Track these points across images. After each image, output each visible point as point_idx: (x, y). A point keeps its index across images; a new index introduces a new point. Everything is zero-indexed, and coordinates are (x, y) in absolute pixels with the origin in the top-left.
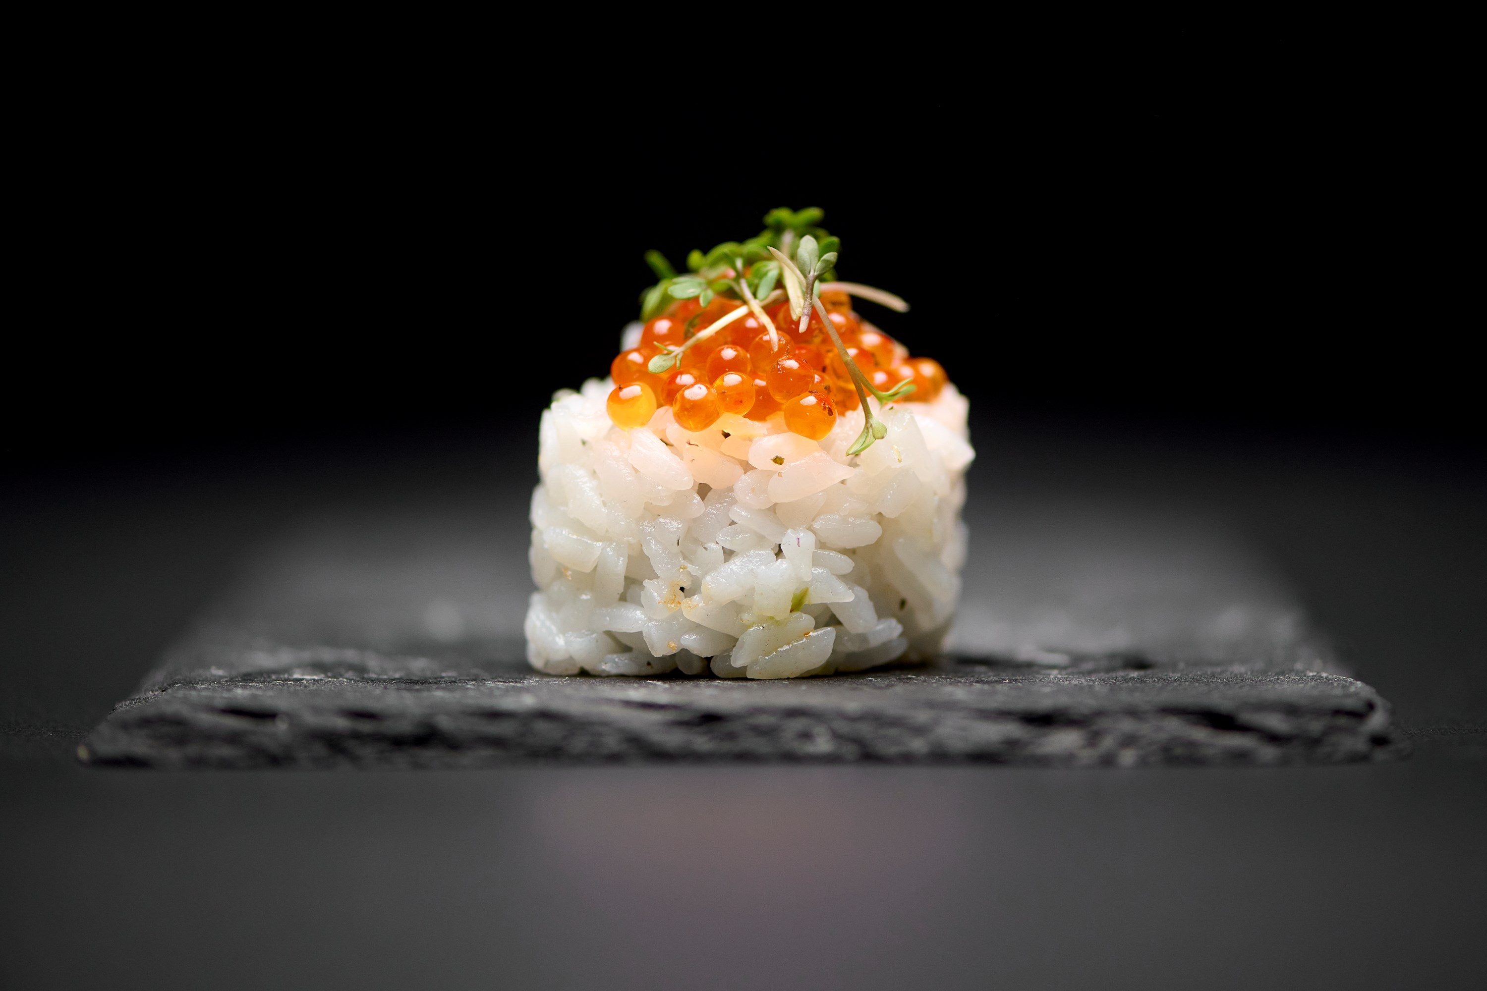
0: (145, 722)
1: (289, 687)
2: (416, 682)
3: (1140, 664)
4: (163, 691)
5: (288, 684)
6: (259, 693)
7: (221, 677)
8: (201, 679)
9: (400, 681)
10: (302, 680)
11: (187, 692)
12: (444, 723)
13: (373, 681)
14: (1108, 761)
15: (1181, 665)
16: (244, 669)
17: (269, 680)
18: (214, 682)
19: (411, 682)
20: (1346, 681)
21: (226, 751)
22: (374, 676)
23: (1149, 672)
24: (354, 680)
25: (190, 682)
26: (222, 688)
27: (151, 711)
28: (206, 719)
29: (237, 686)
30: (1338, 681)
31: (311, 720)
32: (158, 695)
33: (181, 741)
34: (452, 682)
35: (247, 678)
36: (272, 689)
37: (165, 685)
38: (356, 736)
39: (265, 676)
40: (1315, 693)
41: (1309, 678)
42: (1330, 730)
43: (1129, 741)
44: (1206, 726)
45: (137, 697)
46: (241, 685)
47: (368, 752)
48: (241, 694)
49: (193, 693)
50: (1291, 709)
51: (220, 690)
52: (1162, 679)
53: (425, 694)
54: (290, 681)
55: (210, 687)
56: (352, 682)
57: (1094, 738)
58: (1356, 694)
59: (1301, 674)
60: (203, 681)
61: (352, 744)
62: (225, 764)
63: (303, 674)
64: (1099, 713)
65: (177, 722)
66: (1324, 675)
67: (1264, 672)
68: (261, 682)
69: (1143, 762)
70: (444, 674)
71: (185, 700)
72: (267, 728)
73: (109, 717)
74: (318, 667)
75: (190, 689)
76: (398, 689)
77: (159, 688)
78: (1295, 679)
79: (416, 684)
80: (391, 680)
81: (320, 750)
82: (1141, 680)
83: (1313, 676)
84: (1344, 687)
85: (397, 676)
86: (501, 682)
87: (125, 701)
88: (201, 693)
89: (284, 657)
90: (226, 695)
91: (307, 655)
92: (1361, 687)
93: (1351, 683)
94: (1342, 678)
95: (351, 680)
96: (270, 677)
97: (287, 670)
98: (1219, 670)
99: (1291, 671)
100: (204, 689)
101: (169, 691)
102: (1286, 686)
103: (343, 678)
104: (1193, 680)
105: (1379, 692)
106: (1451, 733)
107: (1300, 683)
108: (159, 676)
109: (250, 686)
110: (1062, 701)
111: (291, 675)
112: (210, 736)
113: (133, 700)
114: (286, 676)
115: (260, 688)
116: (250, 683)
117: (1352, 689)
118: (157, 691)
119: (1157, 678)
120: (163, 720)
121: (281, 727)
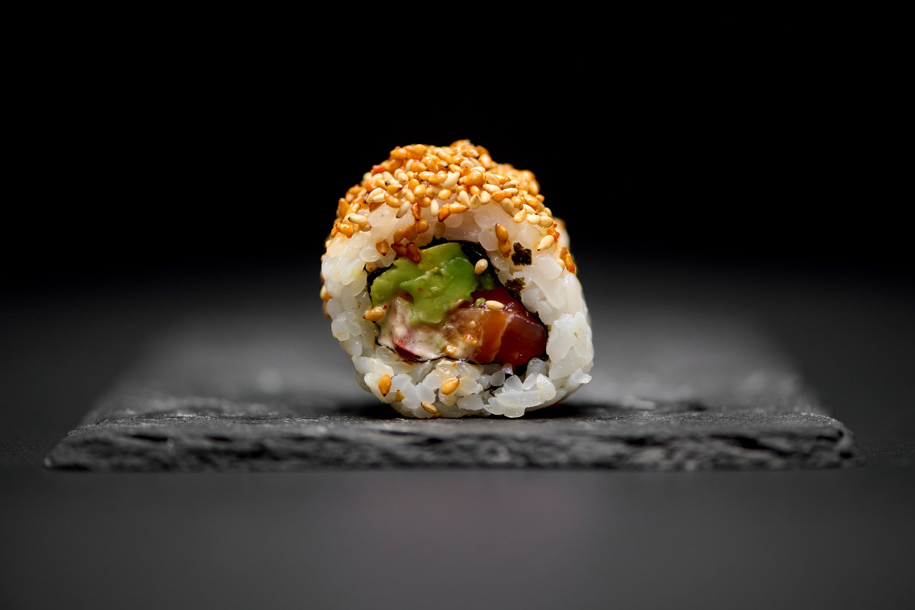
0: (86, 443)
1: (174, 422)
2: (253, 419)
3: (698, 407)
4: (97, 424)
5: (174, 420)
6: (157, 425)
7: (132, 416)
8: (120, 417)
9: (242, 418)
10: (183, 417)
11: (112, 425)
12: (270, 444)
13: (226, 418)
14: (679, 467)
15: (724, 409)
16: (147, 410)
17: (162, 417)
18: (128, 419)
19: (250, 419)
20: (825, 419)
21: (136, 461)
22: (227, 415)
23: (704, 413)
24: (215, 418)
25: (114, 419)
26: (134, 422)
27: (89, 437)
28: (124, 441)
29: (142, 421)
30: (820, 418)
31: (188, 442)
32: (94, 426)
33: (108, 455)
34: (275, 419)
35: (149, 416)
36: (164, 423)
37: (98, 420)
38: (216, 452)
39: (160, 415)
40: (806, 425)
41: (803, 416)
42: (815, 449)
43: (691, 455)
44: (739, 446)
45: (81, 428)
46: (145, 421)
47: (223, 462)
48: (145, 426)
49: (116, 425)
50: (791, 436)
51: (132, 423)
52: (712, 417)
53: (259, 426)
54: (175, 418)
55: (126, 422)
56: (214, 418)
57: (670, 455)
58: (831, 427)
59: (798, 414)
60: (122, 418)
61: (213, 457)
62: (136, 469)
63: (183, 414)
64: (673, 438)
65: (106, 443)
66: (812, 415)
67: (775, 413)
68: (157, 419)
69: (700, 468)
70: (270, 414)
71: (111, 430)
72: (162, 446)
73: (64, 440)
74: (193, 409)
75: (114, 423)
76: (242, 423)
77: (95, 422)
78: (794, 417)
79: (253, 420)
80: (237, 418)
81: (193, 460)
82: (699, 418)
83: (805, 415)
84: (824, 422)
85: (241, 415)
86: (305, 419)
87: (74, 430)
88: (120, 426)
89: (172, 403)
90: (135, 426)
91: (186, 402)
92: (834, 422)
93: (828, 419)
94: (823, 416)
95: (213, 417)
96: (163, 415)
97: (174, 411)
98: (747, 411)
99: (791, 412)
100: (122, 423)
101: (101, 424)
102: (788, 421)
103: (208, 416)
104: (731, 418)
105: (846, 425)
106: (890, 451)
107: (797, 420)
108: (95, 415)
109: (150, 421)
110: (651, 430)
111: (176, 414)
112: (125, 452)
113: (79, 430)
114: (173, 415)
115: (157, 422)
116: (151, 419)
117: (829, 423)
118: (93, 424)
119: (709, 417)
120: (96, 441)
121: (170, 446)
